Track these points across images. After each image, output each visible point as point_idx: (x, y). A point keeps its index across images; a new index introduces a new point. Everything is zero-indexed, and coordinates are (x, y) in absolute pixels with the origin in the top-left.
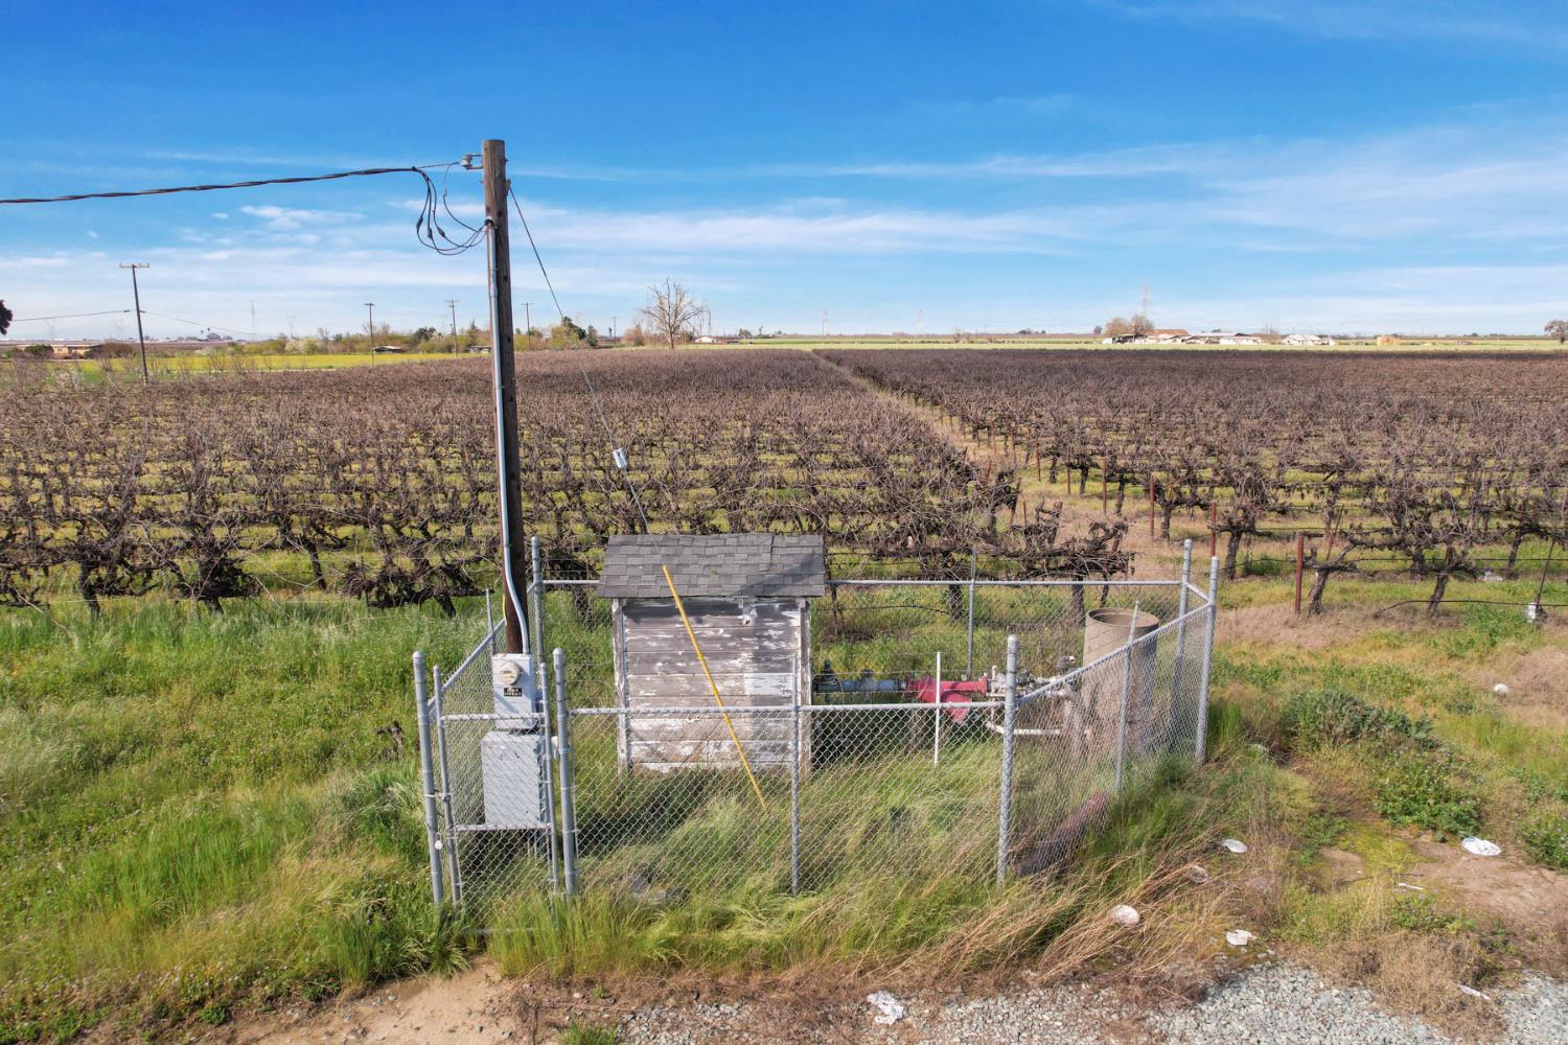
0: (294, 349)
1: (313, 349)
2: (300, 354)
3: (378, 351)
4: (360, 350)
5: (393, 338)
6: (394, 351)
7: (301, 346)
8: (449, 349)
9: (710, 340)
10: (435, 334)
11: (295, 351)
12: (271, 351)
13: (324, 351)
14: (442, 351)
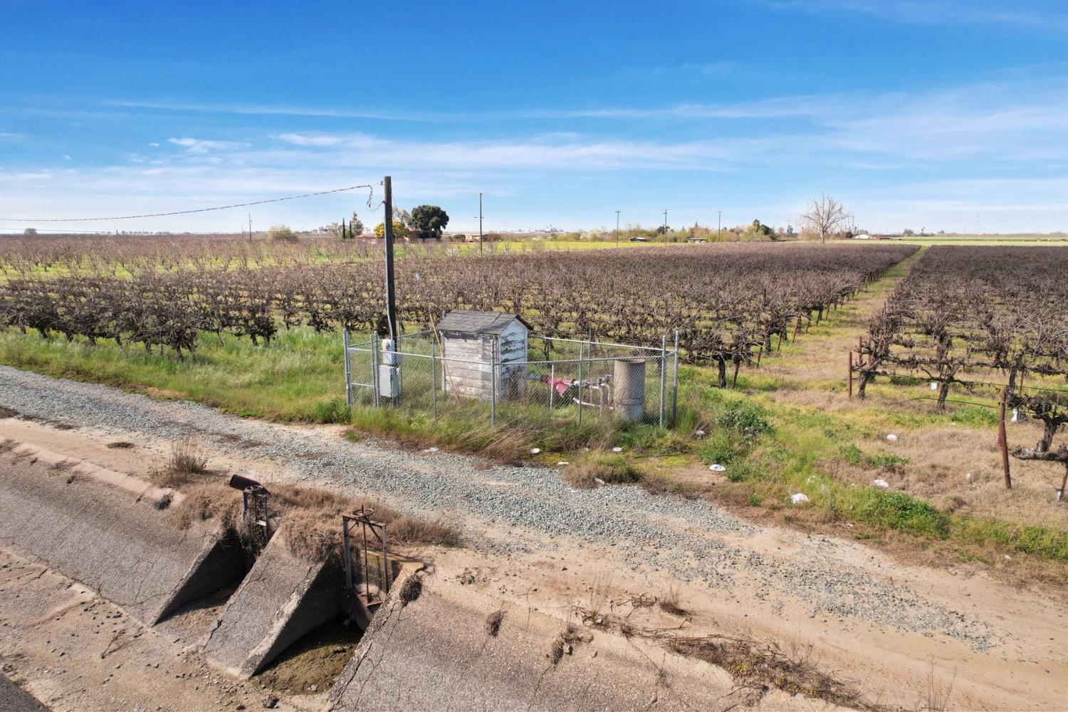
0: (585, 238)
1: (595, 239)
2: (587, 241)
3: (632, 240)
4: (622, 240)
5: (643, 232)
6: (641, 240)
7: (589, 237)
8: (675, 240)
9: (866, 237)
10: (669, 230)
11: (586, 240)
12: (572, 239)
13: (601, 240)
14: (670, 241)
